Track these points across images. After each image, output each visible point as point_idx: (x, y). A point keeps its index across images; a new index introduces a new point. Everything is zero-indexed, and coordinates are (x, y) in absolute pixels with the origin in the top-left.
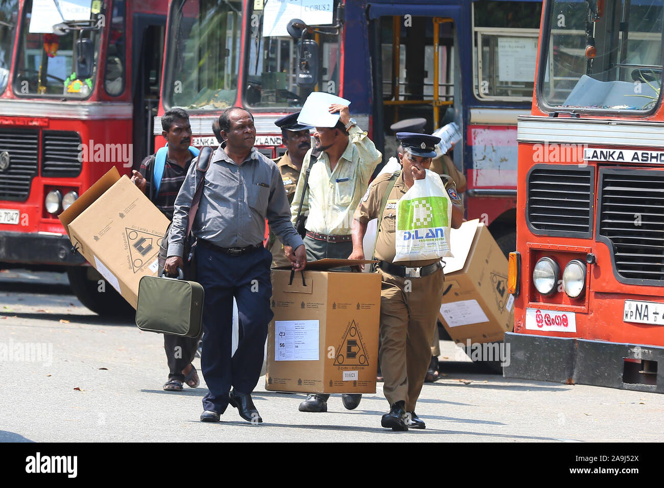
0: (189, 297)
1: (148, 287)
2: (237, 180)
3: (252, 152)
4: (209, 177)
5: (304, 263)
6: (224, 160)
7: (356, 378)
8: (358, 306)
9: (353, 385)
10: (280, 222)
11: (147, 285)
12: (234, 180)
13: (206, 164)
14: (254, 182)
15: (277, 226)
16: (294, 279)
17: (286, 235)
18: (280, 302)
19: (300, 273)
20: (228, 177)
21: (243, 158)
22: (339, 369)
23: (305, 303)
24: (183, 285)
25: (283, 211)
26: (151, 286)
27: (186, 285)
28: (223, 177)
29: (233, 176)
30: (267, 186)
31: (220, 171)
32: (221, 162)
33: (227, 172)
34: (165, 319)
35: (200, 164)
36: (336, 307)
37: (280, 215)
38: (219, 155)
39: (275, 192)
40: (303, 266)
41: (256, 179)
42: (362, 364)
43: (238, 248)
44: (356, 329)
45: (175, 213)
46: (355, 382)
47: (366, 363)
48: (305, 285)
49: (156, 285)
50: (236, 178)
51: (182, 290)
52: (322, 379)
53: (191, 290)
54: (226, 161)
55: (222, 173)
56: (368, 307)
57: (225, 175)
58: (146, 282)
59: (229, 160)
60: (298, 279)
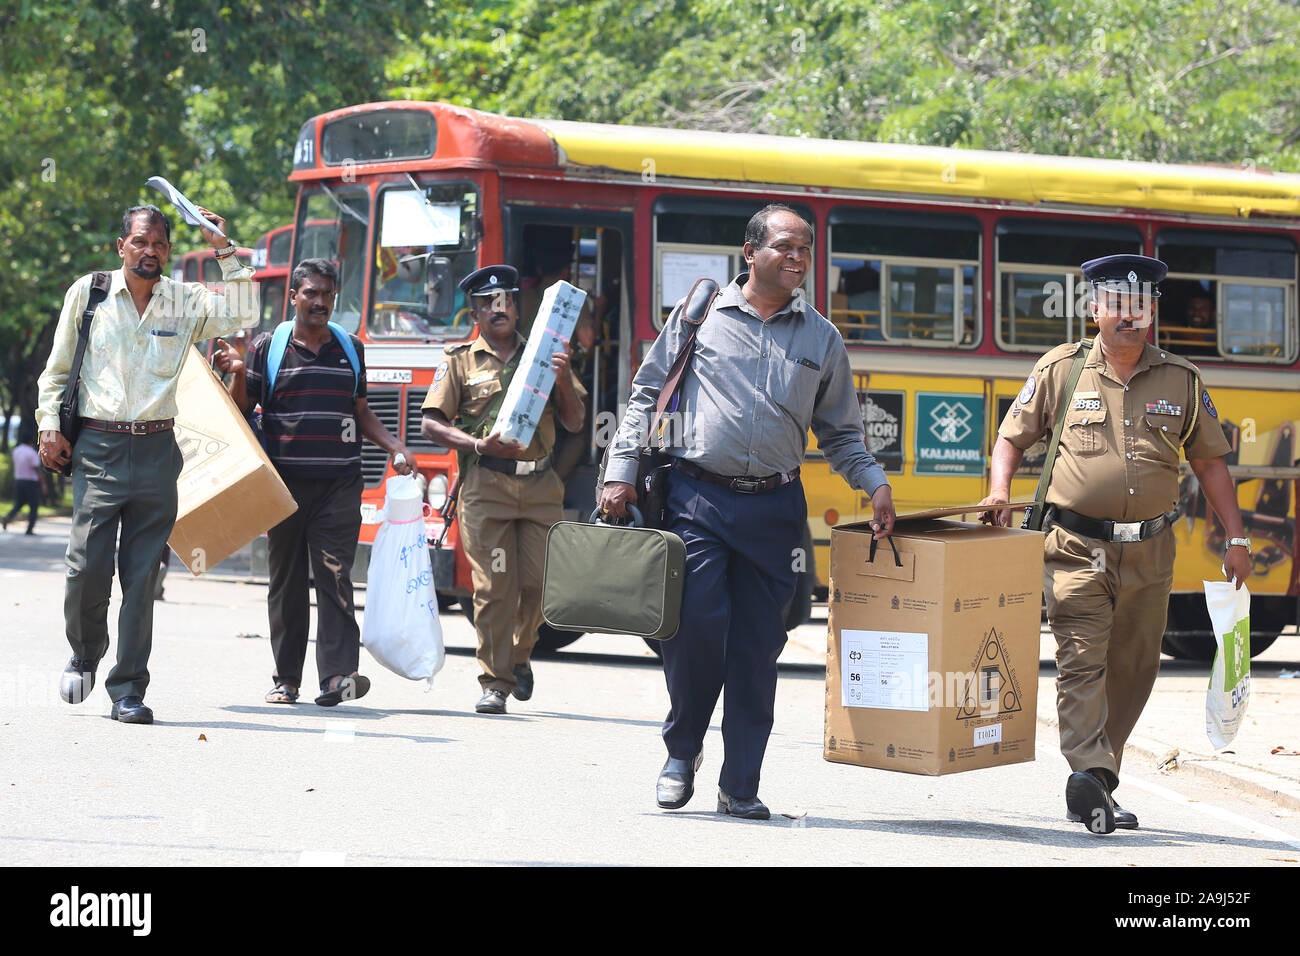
0: (661, 561)
1: (570, 544)
2: (758, 347)
3: (794, 298)
4: (703, 337)
5: (889, 520)
6: (737, 308)
7: (998, 738)
8: (1002, 600)
9: (993, 751)
10: (840, 442)
11: (566, 540)
12: (750, 347)
13: (702, 312)
14: (791, 356)
15: (836, 452)
16: (878, 551)
17: (852, 469)
18: (850, 594)
19: (886, 540)
20: (740, 339)
21: (775, 309)
22: (966, 726)
23: (901, 599)
24: (647, 538)
25: (847, 421)
26: (574, 541)
27: (654, 538)
28: (731, 339)
29: (751, 339)
30: (816, 367)
31: (726, 326)
32: (732, 310)
33: (739, 330)
34: (610, 604)
35: (690, 310)
36: (962, 607)
37: (838, 429)
38: (730, 295)
39: (833, 380)
40: (888, 527)
41: (794, 350)
42: (1009, 710)
43: (752, 479)
44: (998, 645)
45: (634, 399)
46: (996, 744)
47: (1017, 707)
48: (898, 564)
49: (585, 539)
50: (755, 344)
51: (644, 547)
52: (934, 747)
53: (666, 547)
54: (741, 308)
55: (729, 331)
56: (1020, 598)
57: (735, 336)
58: (563, 535)
59: (745, 309)
60: (884, 553)
